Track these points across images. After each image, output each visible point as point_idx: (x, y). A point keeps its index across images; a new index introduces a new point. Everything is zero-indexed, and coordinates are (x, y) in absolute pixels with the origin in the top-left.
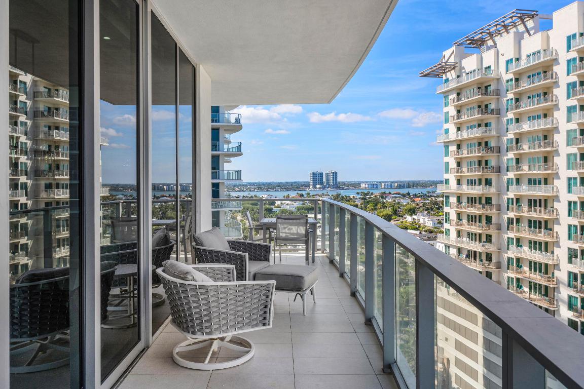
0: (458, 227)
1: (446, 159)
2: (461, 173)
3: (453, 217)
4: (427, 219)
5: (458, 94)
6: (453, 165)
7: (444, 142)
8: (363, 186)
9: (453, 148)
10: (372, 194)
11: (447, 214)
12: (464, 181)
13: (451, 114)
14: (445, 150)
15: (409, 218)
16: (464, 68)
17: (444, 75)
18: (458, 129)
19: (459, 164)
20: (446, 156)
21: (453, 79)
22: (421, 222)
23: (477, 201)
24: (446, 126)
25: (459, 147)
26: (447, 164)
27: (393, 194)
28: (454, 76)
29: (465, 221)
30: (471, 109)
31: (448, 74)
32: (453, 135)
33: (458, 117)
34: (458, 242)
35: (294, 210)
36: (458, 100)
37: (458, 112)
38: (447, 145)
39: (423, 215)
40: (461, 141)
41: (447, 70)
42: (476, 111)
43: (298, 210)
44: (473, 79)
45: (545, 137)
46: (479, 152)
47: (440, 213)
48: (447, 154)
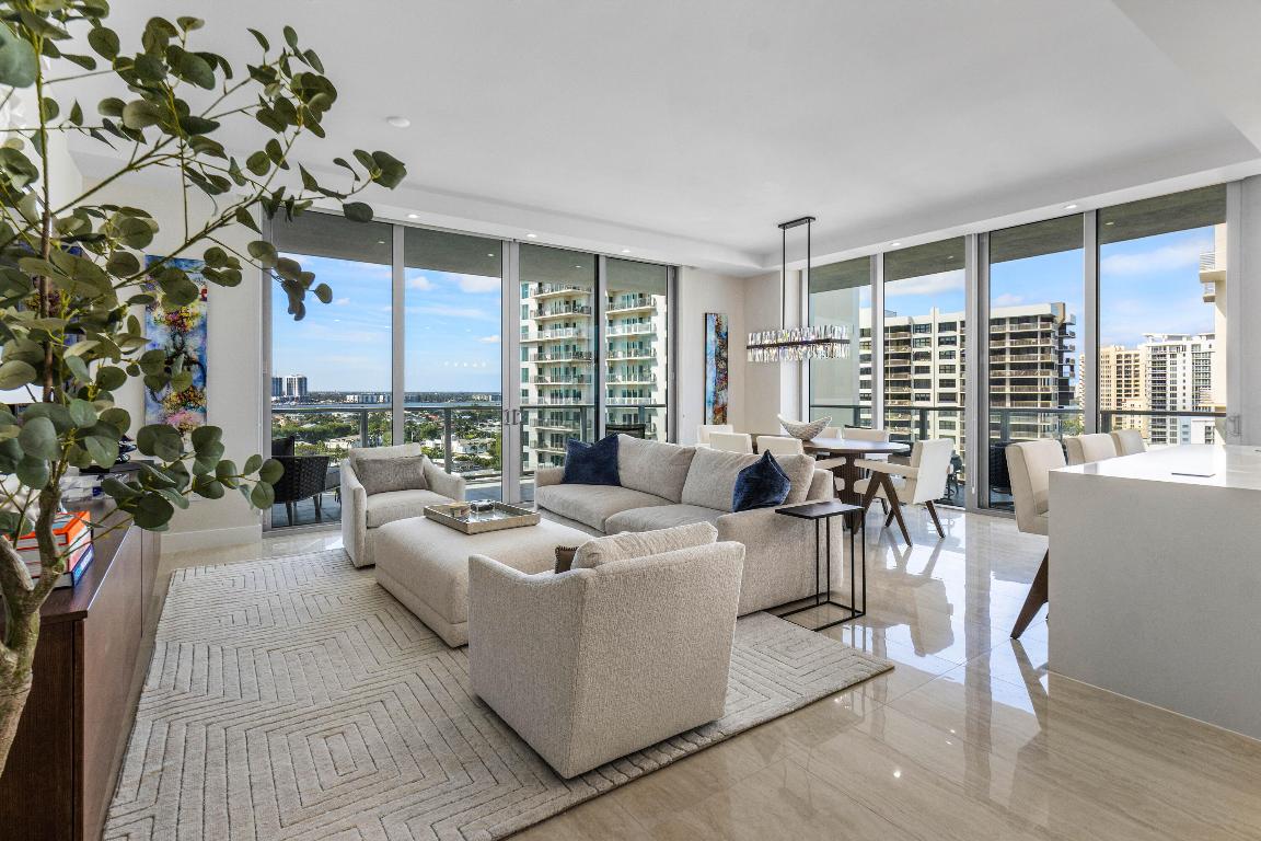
0: (540, 450)
1: (524, 365)
2: (543, 382)
3: (533, 436)
6: (533, 372)
7: (522, 343)
8: (350, 398)
9: (533, 351)
12: (547, 392)
13: (530, 308)
14: (523, 352)
15: (430, 443)
18: (540, 328)
19: (540, 371)
20: (523, 360)
23: (564, 417)
24: (524, 323)
25: (540, 349)
26: (526, 371)
29: (548, 442)
30: (556, 304)
32: (533, 334)
33: (540, 313)
36: (541, 291)
37: (540, 306)
38: (526, 347)
40: (543, 342)
42: (563, 307)
45: (641, 344)
46: (567, 357)
47: (471, 436)
48: (525, 358)
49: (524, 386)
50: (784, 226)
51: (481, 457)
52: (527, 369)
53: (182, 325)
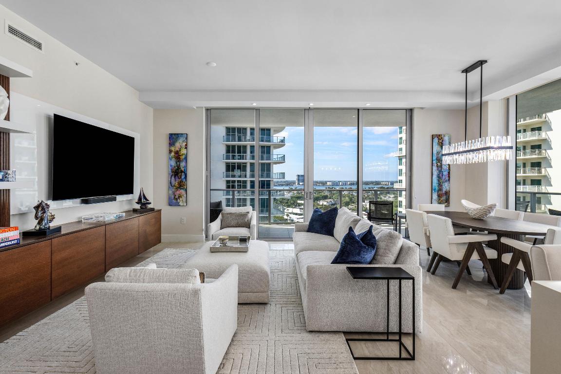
1: (400, 167)
6: (405, 171)
7: (399, 157)
8: (328, 183)
14: (400, 161)
20: (400, 165)
24: (400, 146)
32: (404, 152)
35: (289, 198)
38: (400, 159)
43: (292, 198)
48: (400, 164)
49: (400, 178)
50: (466, 71)
52: (402, 169)
53: (179, 158)
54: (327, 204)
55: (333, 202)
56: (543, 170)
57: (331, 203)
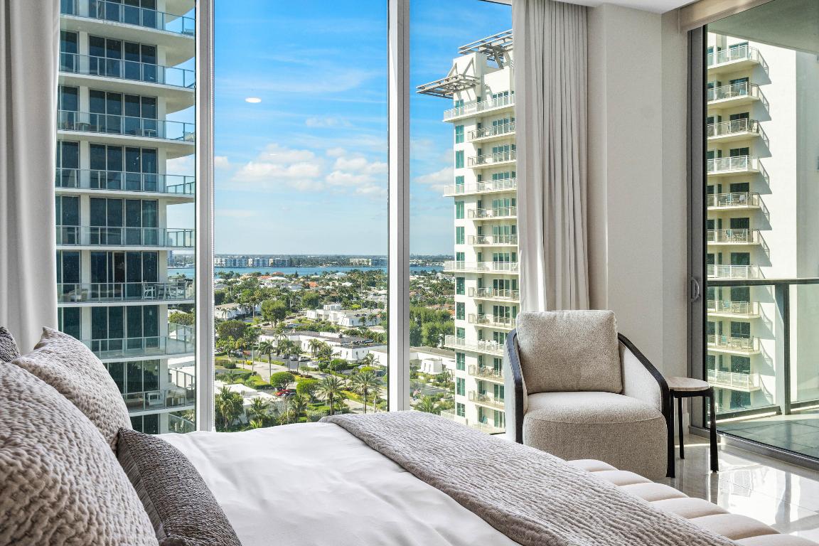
0: (480, 325)
1: (458, 223)
2: (483, 243)
3: (471, 309)
4: (340, 315)
5: (479, 126)
6: (471, 231)
7: (455, 197)
8: (216, 262)
9: (471, 206)
10: (238, 276)
11: (461, 306)
12: (489, 256)
13: (467, 154)
14: (458, 208)
15: (311, 315)
16: (488, 88)
17: (455, 95)
18: (480, 178)
19: (480, 231)
20: (458, 218)
21: (471, 102)
22: (331, 319)
23: (511, 286)
25: (480, 204)
26: (461, 230)
27: (273, 276)
28: (474, 98)
29: (490, 316)
30: (501, 149)
31: (463, 94)
32: (471, 186)
33: (481, 160)
34: (480, 347)
36: (480, 134)
37: (480, 152)
38: (460, 202)
39: (333, 308)
40: (482, 196)
41: (462, 87)
44: (504, 107)
47: (355, 306)
48: (460, 214)
49: (458, 248)
51: (374, 331)
52: (463, 228)
54: (226, 317)
55: (241, 311)
56: (755, 234)
57: (234, 314)
